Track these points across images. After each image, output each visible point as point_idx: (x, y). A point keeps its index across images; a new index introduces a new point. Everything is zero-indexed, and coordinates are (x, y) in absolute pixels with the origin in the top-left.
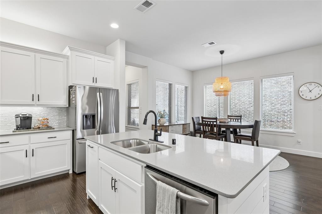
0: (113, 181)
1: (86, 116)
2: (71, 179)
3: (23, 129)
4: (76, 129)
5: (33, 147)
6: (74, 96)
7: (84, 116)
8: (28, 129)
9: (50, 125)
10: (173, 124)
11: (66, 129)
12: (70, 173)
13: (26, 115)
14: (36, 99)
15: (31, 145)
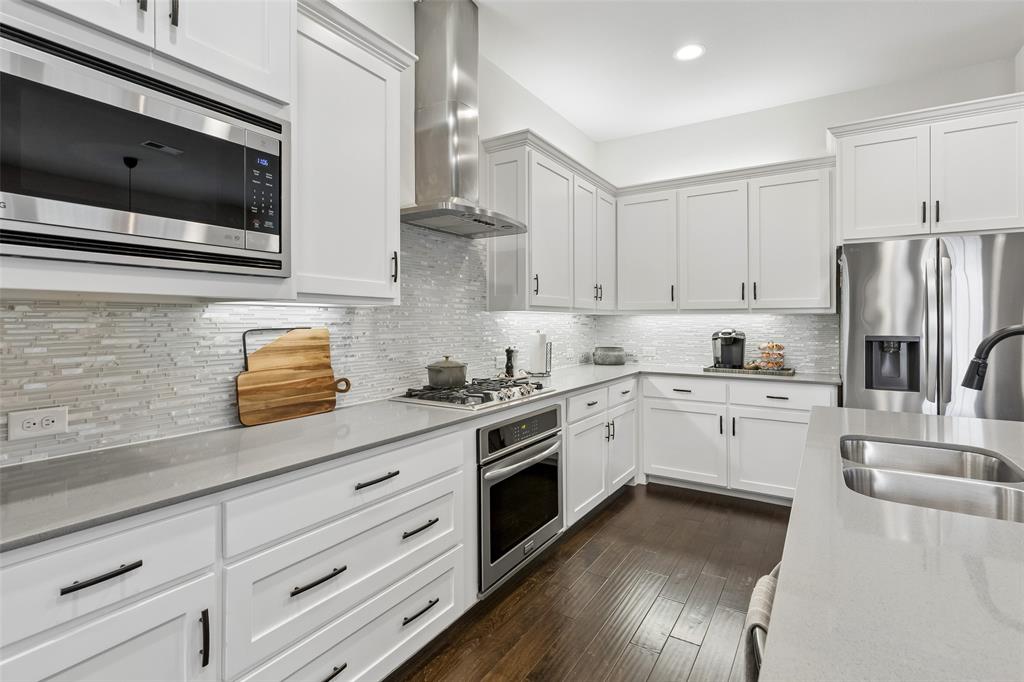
3: (726, 367)
5: (736, 412)
8: (734, 367)
9: (787, 363)
13: (730, 334)
15: (731, 407)
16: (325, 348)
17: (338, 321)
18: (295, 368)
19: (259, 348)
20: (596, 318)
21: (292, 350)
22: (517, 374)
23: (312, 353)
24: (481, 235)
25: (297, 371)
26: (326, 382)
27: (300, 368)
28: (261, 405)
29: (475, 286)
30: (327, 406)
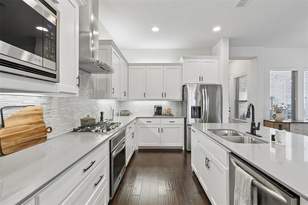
0: (207, 160)
1: (194, 108)
2: (184, 154)
3: (158, 115)
4: (187, 118)
5: (162, 126)
6: (185, 92)
7: (193, 108)
9: (171, 113)
10: (299, 122)
11: (181, 117)
12: (183, 149)
13: (159, 106)
14: (164, 95)
15: (161, 125)
16: (41, 114)
17: (46, 103)
18: (29, 124)
19: (9, 116)
20: (120, 101)
21: (26, 116)
22: (104, 121)
23: (36, 117)
24: (93, 73)
25: (30, 125)
26: (43, 129)
27: (31, 124)
28: (13, 143)
29: (91, 90)
30: (43, 139)
